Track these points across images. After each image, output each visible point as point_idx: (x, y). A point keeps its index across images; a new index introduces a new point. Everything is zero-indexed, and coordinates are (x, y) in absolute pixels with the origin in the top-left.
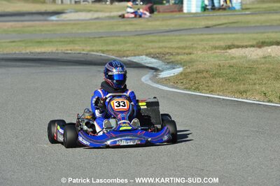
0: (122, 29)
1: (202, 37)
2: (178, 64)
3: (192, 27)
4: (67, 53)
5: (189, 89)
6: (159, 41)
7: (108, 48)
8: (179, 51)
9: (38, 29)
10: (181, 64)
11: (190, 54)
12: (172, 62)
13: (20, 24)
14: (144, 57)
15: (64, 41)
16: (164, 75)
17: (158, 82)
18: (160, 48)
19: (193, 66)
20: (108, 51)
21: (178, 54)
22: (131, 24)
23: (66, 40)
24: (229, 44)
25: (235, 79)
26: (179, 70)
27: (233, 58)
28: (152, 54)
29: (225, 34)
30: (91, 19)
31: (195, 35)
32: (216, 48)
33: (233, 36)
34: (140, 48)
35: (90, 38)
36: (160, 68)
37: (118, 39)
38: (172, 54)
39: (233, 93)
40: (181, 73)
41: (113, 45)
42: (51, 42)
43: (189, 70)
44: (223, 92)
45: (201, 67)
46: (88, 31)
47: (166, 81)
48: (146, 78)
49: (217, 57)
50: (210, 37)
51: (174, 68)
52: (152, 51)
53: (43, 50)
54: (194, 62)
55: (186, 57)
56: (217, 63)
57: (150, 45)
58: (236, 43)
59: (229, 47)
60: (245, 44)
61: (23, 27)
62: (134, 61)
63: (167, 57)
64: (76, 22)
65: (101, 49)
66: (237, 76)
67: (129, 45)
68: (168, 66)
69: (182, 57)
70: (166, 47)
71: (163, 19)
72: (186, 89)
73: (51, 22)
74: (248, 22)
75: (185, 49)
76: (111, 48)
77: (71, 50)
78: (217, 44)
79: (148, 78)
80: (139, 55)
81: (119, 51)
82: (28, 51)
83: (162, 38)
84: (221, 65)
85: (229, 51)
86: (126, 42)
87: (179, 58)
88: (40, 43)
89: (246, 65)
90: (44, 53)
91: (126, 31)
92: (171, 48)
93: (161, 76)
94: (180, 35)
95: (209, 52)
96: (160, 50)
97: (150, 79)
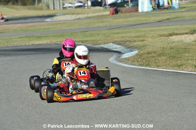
0: (97, 25)
1: (152, 29)
2: (135, 48)
3: (145, 22)
4: (58, 44)
5: (143, 65)
6: (122, 33)
7: (86, 39)
8: (136, 39)
9: (37, 28)
10: (137, 48)
11: (144, 41)
12: (131, 47)
13: (25, 25)
14: (111, 44)
15: (56, 36)
16: (125, 56)
17: (121, 61)
18: (122, 37)
19: (145, 49)
20: (86, 41)
21: (135, 41)
22: (103, 22)
23: (57, 34)
24: (171, 32)
25: (174, 57)
26: (135, 52)
27: (173, 42)
28: (117, 42)
29: (168, 26)
30: (75, 20)
31: (147, 27)
32: (162, 36)
33: (174, 27)
34: (109, 38)
35: (74, 33)
36: (122, 52)
37: (94, 32)
38: (130, 42)
39: (173, 67)
40: (137, 54)
41: (90, 37)
42: (47, 36)
43: (142, 52)
44: (166, 66)
45: (151, 49)
46: (73, 28)
47: (127, 60)
48: (112, 59)
49: (162, 42)
50: (158, 28)
51: (132, 51)
52: (116, 39)
53: (41, 42)
54: (146, 46)
55: (140, 43)
56: (162, 46)
57: (115, 35)
58: (176, 32)
59: (171, 35)
60: (182, 32)
61: (28, 27)
62: (105, 47)
63: (127, 43)
64: (64, 22)
65: (81, 40)
66: (176, 54)
67: (100, 36)
68: (128, 50)
69: (138, 43)
70: (126, 37)
71: (125, 17)
72: (140, 65)
73: (46, 23)
74: (184, 17)
75: (140, 38)
76: (89, 39)
77: (60, 42)
78: (162, 33)
79: (114, 59)
80: (108, 43)
81: (94, 41)
82: (30, 44)
83: (124, 31)
84: (165, 47)
85: (171, 37)
86: (99, 35)
87: (135, 44)
88: (39, 37)
89: (183, 47)
90: (42, 44)
91: (99, 27)
92: (130, 37)
93: (123, 57)
94: (137, 28)
95: (157, 39)
96: (122, 39)
97: (116, 59)
